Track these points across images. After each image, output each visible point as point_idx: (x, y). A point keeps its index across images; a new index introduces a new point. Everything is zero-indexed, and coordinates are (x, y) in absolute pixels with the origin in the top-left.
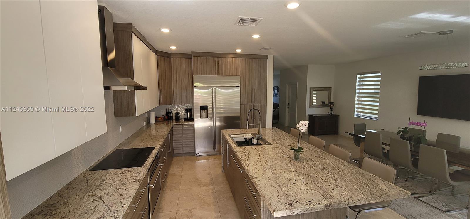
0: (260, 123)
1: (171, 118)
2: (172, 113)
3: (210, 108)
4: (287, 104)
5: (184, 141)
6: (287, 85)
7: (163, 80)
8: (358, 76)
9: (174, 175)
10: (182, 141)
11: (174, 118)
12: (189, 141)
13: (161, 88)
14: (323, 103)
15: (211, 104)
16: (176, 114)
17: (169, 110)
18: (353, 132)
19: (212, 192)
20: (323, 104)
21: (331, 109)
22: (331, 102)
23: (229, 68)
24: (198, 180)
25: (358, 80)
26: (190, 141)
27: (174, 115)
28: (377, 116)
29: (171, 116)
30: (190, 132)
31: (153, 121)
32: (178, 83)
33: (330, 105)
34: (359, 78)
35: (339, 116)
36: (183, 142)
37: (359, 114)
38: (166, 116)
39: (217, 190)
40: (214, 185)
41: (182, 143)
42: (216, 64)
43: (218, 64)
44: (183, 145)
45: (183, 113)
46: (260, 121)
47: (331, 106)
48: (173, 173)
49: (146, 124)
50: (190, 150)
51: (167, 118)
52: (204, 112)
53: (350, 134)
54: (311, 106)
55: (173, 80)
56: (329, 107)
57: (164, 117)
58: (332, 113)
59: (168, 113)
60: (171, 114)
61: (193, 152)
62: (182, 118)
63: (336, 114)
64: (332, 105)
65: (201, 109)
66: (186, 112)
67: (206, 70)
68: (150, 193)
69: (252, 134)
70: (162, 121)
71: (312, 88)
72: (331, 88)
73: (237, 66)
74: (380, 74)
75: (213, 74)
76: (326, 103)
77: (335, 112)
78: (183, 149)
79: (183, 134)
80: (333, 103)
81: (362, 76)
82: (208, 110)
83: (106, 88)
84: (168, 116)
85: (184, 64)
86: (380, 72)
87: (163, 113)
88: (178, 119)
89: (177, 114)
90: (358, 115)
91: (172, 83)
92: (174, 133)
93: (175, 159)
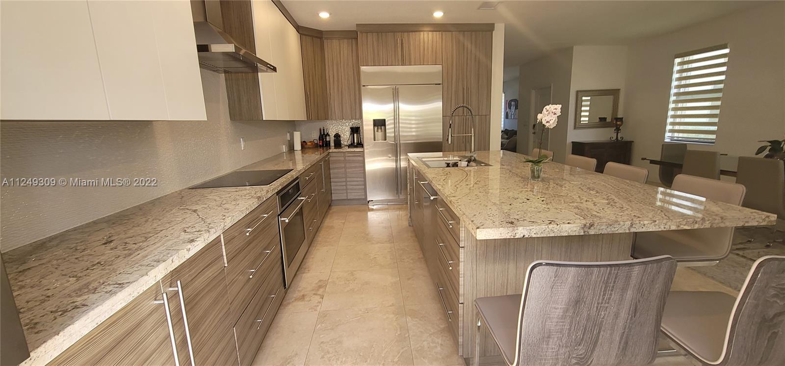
0: (473, 132)
1: (328, 145)
2: (329, 136)
3: (390, 124)
4: (532, 126)
5: (348, 179)
6: (533, 93)
7: (311, 77)
8: (678, 60)
9: (332, 227)
10: (344, 180)
11: (332, 144)
12: (355, 179)
13: (308, 90)
14: (602, 119)
15: (391, 118)
16: (334, 136)
17: (324, 130)
18: (658, 159)
19: (390, 250)
20: (603, 122)
21: (618, 130)
22: (619, 117)
23: (422, 51)
24: (367, 235)
25: (676, 68)
26: (359, 179)
27: (332, 139)
28: (714, 137)
29: (328, 140)
30: (357, 165)
31: (298, 146)
32: (336, 83)
33: (617, 123)
34: (680, 64)
35: (633, 142)
36: (346, 181)
37: (676, 135)
38: (320, 140)
39: (398, 249)
40: (394, 241)
41: (344, 183)
42: (399, 45)
43: (402, 44)
44: (346, 185)
45: (346, 137)
46: (473, 129)
47: (617, 125)
48: (331, 225)
49: (287, 150)
50: (359, 194)
51: (321, 144)
52: (380, 130)
53: (652, 162)
54: (577, 125)
55: (327, 78)
56: (613, 127)
57: (316, 142)
58: (619, 139)
59: (323, 136)
60: (327, 137)
61: (364, 197)
62: (346, 143)
63: (627, 138)
64: (618, 123)
65: (374, 126)
66: (351, 134)
67: (382, 56)
68: (283, 230)
69: (459, 157)
70: (313, 148)
71: (580, 91)
72: (619, 90)
73: (436, 46)
74: (726, 51)
75: (394, 62)
76: (609, 120)
77: (625, 135)
78: (347, 193)
79: (345, 168)
80: (621, 119)
81: (686, 59)
82: (387, 127)
83: (202, 48)
84: (323, 140)
85: (344, 49)
86: (728, 46)
87: (315, 136)
88: (338, 144)
89: (337, 136)
90: (672, 138)
91: (326, 82)
92: (331, 166)
93: (334, 209)
